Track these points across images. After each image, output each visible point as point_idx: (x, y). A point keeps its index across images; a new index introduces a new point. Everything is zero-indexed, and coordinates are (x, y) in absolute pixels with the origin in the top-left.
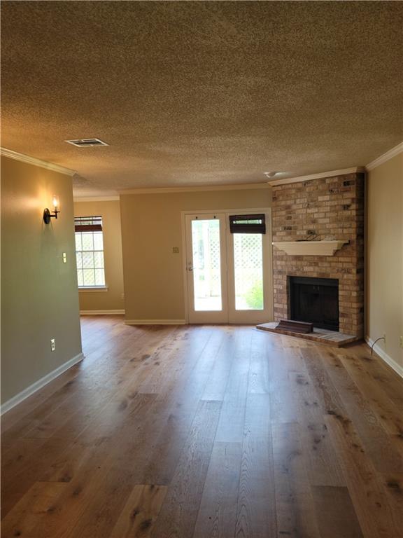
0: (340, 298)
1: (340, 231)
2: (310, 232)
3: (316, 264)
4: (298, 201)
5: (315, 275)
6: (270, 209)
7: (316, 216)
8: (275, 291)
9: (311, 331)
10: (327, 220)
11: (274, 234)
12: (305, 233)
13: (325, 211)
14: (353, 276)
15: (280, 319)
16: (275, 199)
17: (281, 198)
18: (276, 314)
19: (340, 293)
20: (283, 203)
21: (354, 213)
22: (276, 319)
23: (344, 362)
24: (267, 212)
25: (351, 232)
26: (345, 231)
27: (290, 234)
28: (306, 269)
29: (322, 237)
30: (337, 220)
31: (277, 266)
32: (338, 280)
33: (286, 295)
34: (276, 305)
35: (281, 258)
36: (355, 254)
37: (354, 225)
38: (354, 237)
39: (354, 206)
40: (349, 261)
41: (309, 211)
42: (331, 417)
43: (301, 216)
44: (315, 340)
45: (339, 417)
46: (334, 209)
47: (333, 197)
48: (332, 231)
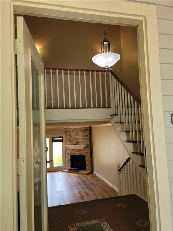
0: (86, 161)
1: (85, 142)
2: (77, 142)
3: (79, 151)
4: (73, 133)
5: (79, 155)
6: (64, 135)
7: (78, 138)
8: (66, 160)
9: (78, 171)
10: (82, 139)
11: (66, 142)
12: (75, 142)
13: (81, 136)
14: (89, 154)
15: (68, 169)
16: (66, 132)
17: (68, 132)
18: (67, 167)
19: (86, 159)
20: (68, 134)
21: (89, 137)
22: (67, 168)
23: (89, 178)
24: (63, 136)
25: (88, 143)
26: (87, 142)
27: (71, 143)
28: (76, 153)
29: (80, 144)
30: (84, 139)
31: (67, 152)
32: (85, 156)
33: (70, 161)
34: (67, 164)
35: (68, 150)
36: (89, 148)
37: (89, 141)
38: (89, 144)
39: (89, 136)
40: (88, 150)
41: (76, 136)
42: (89, 190)
43: (74, 138)
44: (80, 173)
45: (90, 189)
46: (83, 136)
47: (83, 133)
48: (83, 142)
